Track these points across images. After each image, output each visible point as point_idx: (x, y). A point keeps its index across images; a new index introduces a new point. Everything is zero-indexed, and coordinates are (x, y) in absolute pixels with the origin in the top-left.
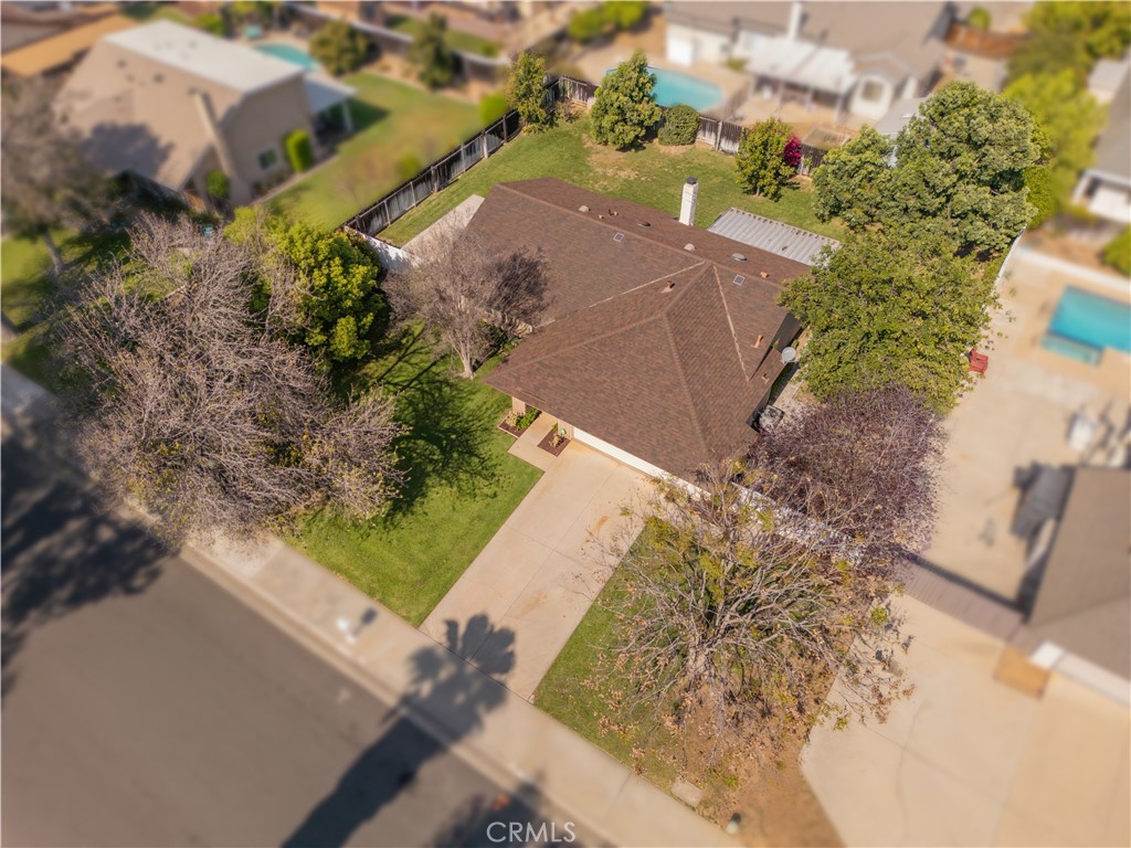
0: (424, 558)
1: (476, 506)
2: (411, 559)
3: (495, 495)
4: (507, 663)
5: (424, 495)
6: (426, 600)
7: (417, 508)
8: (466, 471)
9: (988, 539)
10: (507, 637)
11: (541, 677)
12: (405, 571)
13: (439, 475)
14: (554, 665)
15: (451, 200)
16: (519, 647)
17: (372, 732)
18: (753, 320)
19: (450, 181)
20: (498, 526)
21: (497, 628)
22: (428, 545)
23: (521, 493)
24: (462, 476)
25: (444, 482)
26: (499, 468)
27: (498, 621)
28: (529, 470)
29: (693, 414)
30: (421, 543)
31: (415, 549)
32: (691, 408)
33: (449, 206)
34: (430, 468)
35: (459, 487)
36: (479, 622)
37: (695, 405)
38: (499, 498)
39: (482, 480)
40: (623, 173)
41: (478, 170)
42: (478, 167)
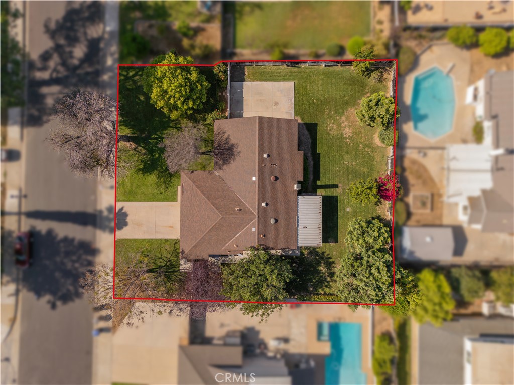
0: (134, 189)
1: (156, 191)
2: (131, 186)
3: (161, 193)
4: (120, 228)
5: (150, 174)
6: (124, 198)
7: (145, 175)
8: (164, 179)
9: (222, 325)
10: (126, 224)
11: (122, 238)
12: (127, 187)
13: (159, 173)
14: (126, 239)
15: (285, 75)
16: (125, 228)
17: (90, 210)
18: (243, 241)
19: (297, 65)
20: (153, 201)
21: (127, 220)
22: (138, 187)
23: (166, 199)
24: (162, 180)
25: (157, 176)
26: (171, 188)
27: (129, 219)
28: (175, 197)
29: (197, 241)
30: (137, 185)
31: (135, 185)
32: (199, 239)
33: (280, 78)
34: (159, 169)
35: (158, 181)
36: (126, 215)
37: (200, 240)
38: (161, 195)
39: (164, 186)
40: (347, 130)
41: (313, 69)
42: (314, 68)
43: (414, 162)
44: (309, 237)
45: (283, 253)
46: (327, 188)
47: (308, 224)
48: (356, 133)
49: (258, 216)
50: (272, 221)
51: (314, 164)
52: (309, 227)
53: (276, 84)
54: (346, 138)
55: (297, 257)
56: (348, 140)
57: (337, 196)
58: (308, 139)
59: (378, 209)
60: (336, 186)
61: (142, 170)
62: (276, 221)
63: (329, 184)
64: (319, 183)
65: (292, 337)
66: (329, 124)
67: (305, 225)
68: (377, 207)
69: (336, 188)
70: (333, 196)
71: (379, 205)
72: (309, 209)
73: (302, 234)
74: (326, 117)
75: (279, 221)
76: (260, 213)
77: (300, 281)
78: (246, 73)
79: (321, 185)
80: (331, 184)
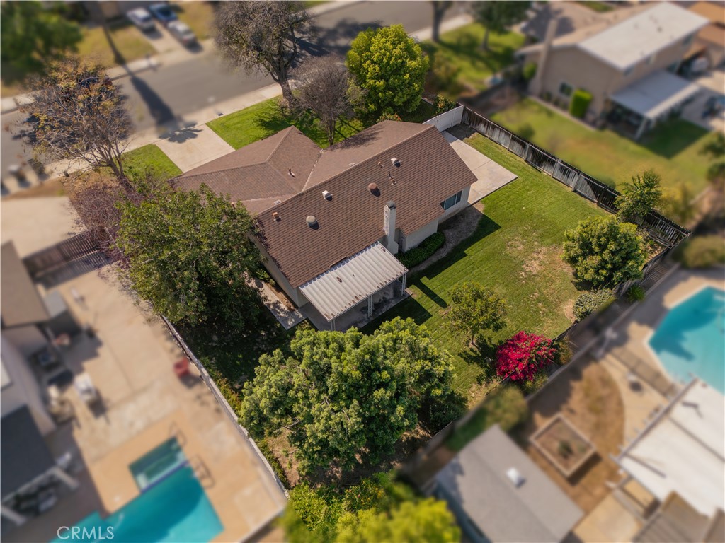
4: (172, 140)
6: (214, 126)
10: (182, 141)
11: (159, 146)
12: (231, 121)
14: (160, 150)
15: (514, 166)
16: (175, 144)
19: (538, 168)
27: (190, 140)
29: (208, 172)
33: (505, 164)
36: (194, 136)
37: (211, 173)
40: (536, 264)
41: (556, 185)
42: (559, 185)
43: (607, 382)
44: (329, 295)
45: (272, 307)
46: (428, 295)
47: (347, 281)
48: (545, 277)
49: (302, 194)
50: (310, 219)
51: (445, 258)
52: (345, 285)
53: (493, 164)
54: (523, 270)
55: (281, 329)
56: (523, 273)
57: (430, 316)
58: (471, 232)
59: (474, 388)
60: (443, 304)
61: (264, 122)
62: (315, 226)
63: (437, 293)
64: (425, 280)
65: (112, 414)
66: (516, 240)
67: (343, 277)
68: (475, 386)
69: (441, 306)
70: (425, 311)
71: (481, 384)
72: (371, 267)
73: (324, 283)
74: (521, 230)
75: (317, 232)
76: (309, 194)
77: (239, 360)
78: (471, 137)
79: (425, 286)
80: (439, 295)
